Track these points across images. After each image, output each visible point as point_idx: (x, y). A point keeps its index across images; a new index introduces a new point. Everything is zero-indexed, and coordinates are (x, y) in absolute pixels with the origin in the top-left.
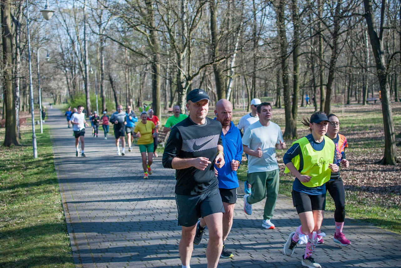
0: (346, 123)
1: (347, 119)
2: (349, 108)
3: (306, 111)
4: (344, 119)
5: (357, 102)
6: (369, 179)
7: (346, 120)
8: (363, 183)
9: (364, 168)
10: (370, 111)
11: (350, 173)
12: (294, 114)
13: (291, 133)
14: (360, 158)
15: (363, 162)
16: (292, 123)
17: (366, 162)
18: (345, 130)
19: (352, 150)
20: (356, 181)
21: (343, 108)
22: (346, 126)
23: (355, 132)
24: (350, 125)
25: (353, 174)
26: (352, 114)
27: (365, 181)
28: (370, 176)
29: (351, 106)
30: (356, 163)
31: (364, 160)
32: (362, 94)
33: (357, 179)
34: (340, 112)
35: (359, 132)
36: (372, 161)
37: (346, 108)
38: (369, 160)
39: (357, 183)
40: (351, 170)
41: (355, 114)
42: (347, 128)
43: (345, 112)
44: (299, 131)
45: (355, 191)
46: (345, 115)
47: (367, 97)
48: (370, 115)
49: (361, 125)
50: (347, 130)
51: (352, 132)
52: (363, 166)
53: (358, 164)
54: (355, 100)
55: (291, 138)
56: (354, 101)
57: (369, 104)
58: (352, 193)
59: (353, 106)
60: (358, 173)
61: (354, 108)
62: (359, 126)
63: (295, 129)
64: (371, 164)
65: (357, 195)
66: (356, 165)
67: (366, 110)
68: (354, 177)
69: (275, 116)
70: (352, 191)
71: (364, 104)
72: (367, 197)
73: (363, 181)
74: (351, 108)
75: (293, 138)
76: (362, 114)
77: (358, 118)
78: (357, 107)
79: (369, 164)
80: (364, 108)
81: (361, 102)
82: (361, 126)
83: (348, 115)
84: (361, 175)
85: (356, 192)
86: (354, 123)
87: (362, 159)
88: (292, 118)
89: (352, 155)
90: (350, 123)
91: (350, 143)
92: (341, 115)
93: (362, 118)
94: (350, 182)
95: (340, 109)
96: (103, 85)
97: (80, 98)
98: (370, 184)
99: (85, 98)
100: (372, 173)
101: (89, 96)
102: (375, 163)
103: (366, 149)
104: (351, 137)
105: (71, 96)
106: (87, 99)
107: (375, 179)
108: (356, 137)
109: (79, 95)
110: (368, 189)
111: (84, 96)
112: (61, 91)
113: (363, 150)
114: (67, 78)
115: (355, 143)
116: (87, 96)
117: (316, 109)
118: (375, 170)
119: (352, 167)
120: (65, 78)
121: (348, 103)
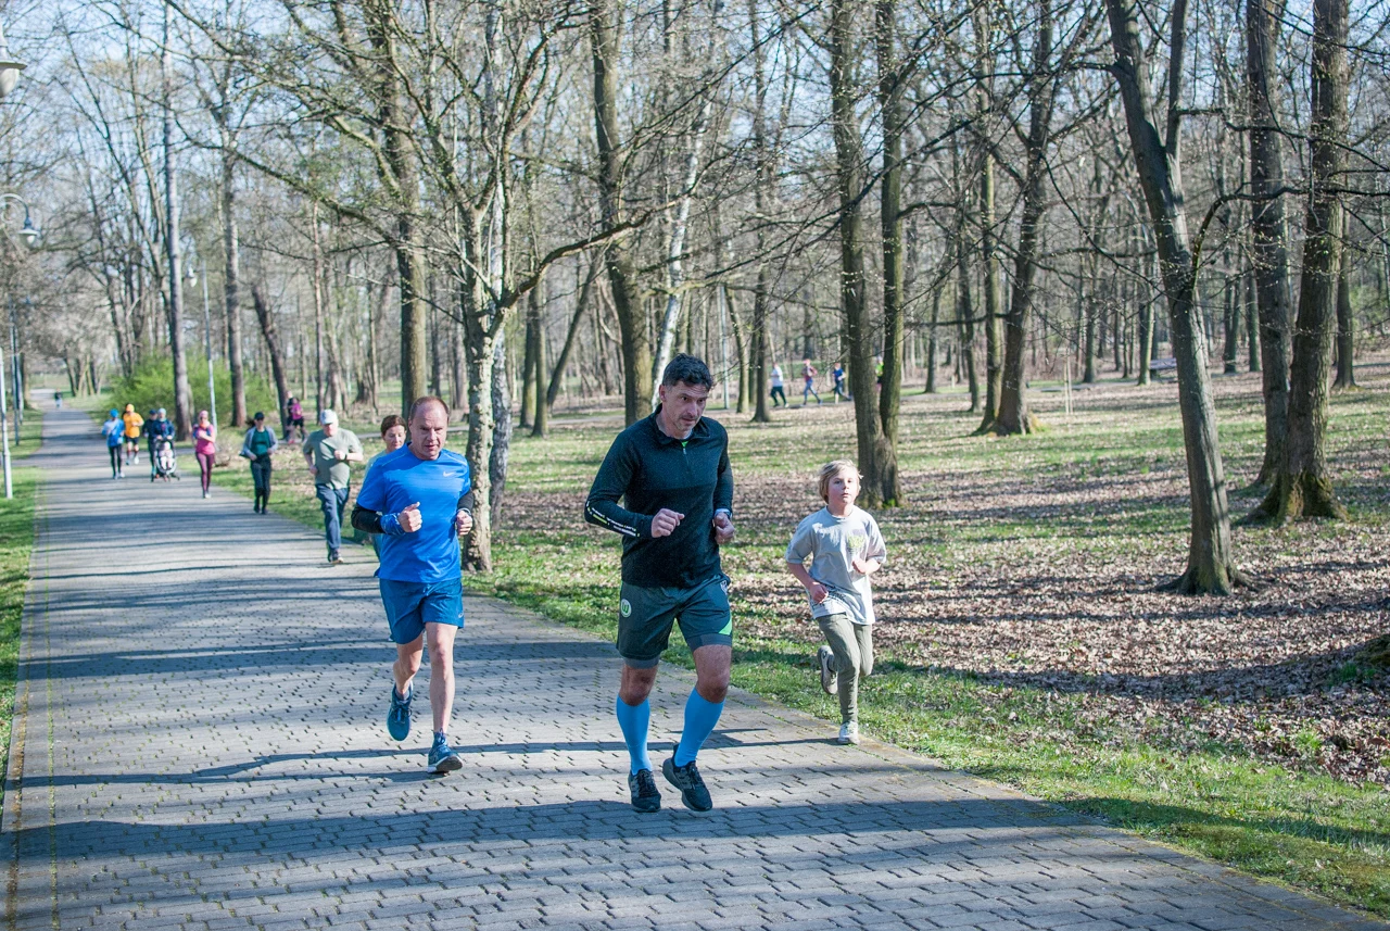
0: (1076, 449)
1: (1081, 432)
2: (1088, 395)
3: (941, 406)
4: (1070, 433)
5: (1119, 375)
6: (1130, 648)
7: (1076, 438)
8: (1110, 661)
9: (1117, 606)
10: (1160, 405)
11: (1068, 625)
12: (890, 420)
13: (880, 485)
14: (1109, 571)
15: (1117, 587)
16: (881, 452)
17: (1127, 584)
18: (1068, 473)
19: (1084, 542)
20: (1083, 653)
21: (1068, 396)
22: (1072, 457)
23: (1103, 479)
24: (1088, 456)
25: (1076, 631)
26: (1097, 417)
27: (1117, 656)
28: (1135, 634)
29: (1097, 387)
30: (1090, 590)
31: (1121, 578)
32: (1137, 347)
33: (1089, 647)
34: (1059, 408)
35: (1115, 479)
36: (1149, 582)
37: (1079, 396)
38: (1138, 577)
39: (1086, 663)
40: (1072, 615)
41: (1110, 417)
42: (1076, 464)
43: (1074, 410)
44: (909, 480)
45: (1077, 690)
46: (1075, 421)
47: (1153, 357)
48: (1160, 417)
49: (1125, 453)
50: (1077, 471)
51: (1092, 479)
52: (1115, 601)
53: (1098, 593)
54: (1114, 366)
55: (880, 504)
56: (1110, 371)
57: (1161, 380)
58: (1061, 702)
59: (1103, 387)
60: (1096, 624)
61: (1108, 395)
62: (1120, 459)
63: (893, 471)
64: (1145, 592)
65: (1080, 706)
66: (1092, 597)
67: (1149, 401)
68: (1080, 641)
69: (831, 428)
70: (1062, 693)
71: (1141, 380)
72: (1114, 714)
73: (1107, 656)
74: (1097, 397)
75: (885, 502)
76: (1132, 415)
77: (1119, 430)
78: (1117, 390)
79: (1137, 591)
80: (1144, 393)
81: (1136, 375)
82: (1126, 459)
83: (1083, 418)
84: (1103, 634)
85: (1077, 696)
86: (1102, 449)
87: (1114, 574)
88: (879, 435)
89: (1084, 559)
90: (1088, 449)
91: (1082, 519)
92: (1060, 420)
93: (1131, 430)
94: (1064, 658)
95: (1058, 398)
96: (237, 327)
97: (155, 373)
98: (1132, 665)
99: (170, 373)
100: (1142, 625)
101: (183, 366)
102: (1159, 590)
103: (1134, 540)
104: (1087, 496)
105: (127, 369)
106: (176, 374)
107: (1152, 649)
108: (1104, 495)
109: (149, 363)
110: (1121, 685)
111: (169, 363)
112: (95, 348)
113: (1123, 542)
114: (112, 305)
115: (1099, 518)
116: (176, 365)
117: (974, 400)
118: (1155, 616)
119: (1078, 603)
120: (106, 301)
121: (1088, 378)
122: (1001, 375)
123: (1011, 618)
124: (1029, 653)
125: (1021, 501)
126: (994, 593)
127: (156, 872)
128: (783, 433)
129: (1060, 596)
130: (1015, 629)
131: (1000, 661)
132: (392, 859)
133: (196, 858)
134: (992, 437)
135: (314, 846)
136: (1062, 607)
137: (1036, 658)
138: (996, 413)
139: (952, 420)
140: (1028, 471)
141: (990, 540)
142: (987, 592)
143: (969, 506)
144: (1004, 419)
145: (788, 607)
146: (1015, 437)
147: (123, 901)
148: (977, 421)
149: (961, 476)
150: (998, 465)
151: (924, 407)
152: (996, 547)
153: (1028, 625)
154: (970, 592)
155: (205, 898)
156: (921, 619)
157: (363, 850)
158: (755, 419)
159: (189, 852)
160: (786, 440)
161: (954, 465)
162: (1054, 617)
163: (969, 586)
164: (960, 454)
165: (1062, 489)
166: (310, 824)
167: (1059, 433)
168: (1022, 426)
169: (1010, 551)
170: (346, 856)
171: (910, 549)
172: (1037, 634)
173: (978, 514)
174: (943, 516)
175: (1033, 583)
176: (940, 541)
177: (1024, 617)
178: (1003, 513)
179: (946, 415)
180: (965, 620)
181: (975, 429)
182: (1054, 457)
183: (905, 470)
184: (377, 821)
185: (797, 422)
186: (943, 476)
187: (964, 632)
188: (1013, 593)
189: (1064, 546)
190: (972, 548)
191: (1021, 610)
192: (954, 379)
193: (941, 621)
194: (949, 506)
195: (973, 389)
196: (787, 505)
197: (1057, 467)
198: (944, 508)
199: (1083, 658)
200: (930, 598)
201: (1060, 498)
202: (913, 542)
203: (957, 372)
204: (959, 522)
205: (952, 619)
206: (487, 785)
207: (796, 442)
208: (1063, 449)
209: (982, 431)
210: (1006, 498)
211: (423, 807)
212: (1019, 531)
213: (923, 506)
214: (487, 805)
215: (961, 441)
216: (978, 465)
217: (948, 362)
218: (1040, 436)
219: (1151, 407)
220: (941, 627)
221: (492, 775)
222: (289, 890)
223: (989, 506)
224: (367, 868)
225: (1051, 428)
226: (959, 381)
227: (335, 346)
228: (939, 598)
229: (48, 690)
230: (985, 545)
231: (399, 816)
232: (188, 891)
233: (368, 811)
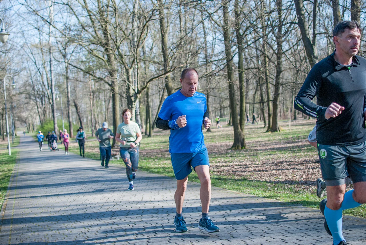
0: (292, 134)
1: (294, 131)
2: (295, 122)
3: (256, 127)
4: (291, 131)
5: (303, 118)
6: (308, 175)
8: (302, 178)
9: (304, 166)
11: (291, 171)
12: (242, 126)
13: (240, 143)
14: (301, 160)
15: (304, 163)
16: (240, 134)
17: (307, 162)
18: (290, 140)
19: (295, 154)
21: (290, 123)
22: (291, 136)
23: (299, 140)
24: (296, 136)
25: (293, 172)
26: (298, 127)
27: (304, 177)
28: (309, 172)
29: (297, 121)
30: (297, 164)
31: (305, 161)
33: (297, 175)
34: (288, 126)
35: (303, 140)
36: (313, 161)
37: (293, 123)
38: (310, 160)
39: (296, 179)
40: (292, 169)
41: (301, 127)
42: (292, 137)
43: (292, 126)
44: (248, 143)
45: (293, 184)
46: (292, 128)
49: (305, 134)
50: (293, 139)
51: (297, 140)
53: (299, 164)
55: (240, 148)
56: (301, 117)
59: (299, 121)
60: (299, 170)
62: (304, 136)
64: (312, 163)
65: (295, 187)
66: (297, 165)
68: (294, 174)
70: (290, 185)
71: (309, 119)
72: (304, 189)
73: (302, 177)
74: (297, 123)
75: (242, 148)
76: (307, 126)
77: (303, 130)
78: (303, 121)
79: (309, 163)
80: (310, 121)
82: (306, 136)
83: (294, 128)
84: (300, 173)
86: (299, 134)
87: (303, 160)
88: (240, 130)
90: (295, 134)
91: (294, 149)
92: (288, 128)
93: (307, 130)
94: (290, 178)
95: (287, 124)
96: (70, 112)
97: (49, 124)
98: (308, 179)
99: (53, 124)
100: (311, 170)
101: (56, 122)
102: (315, 163)
103: (308, 153)
104: (295, 144)
105: (42, 124)
106: (54, 124)
107: (314, 175)
108: (300, 144)
109: (47, 122)
110: (306, 183)
111: (52, 122)
112: (34, 120)
113: (305, 154)
114: (38, 108)
115: (299, 149)
116: (54, 122)
117: (265, 125)
118: (314, 168)
119: (293, 166)
120: (36, 107)
121: (295, 119)
122: (272, 116)
123: (276, 170)
124: (281, 177)
125: (278, 146)
126: (271, 165)
127: (39, 226)
128: (214, 134)
129: (289, 165)
130: (276, 172)
131: (273, 179)
132: (104, 220)
133: (51, 222)
134: (270, 133)
135: (83, 219)
136: (289, 167)
137: (282, 178)
138: (271, 126)
139: (259, 129)
140: (280, 140)
141: (270, 155)
142: (269, 165)
143: (264, 148)
144: (273, 128)
145: (216, 170)
146: (276, 133)
147: (29, 232)
148: (266, 129)
149: (262, 142)
150: (272, 138)
151: (252, 127)
152: (271, 156)
153: (280, 171)
154: (264, 165)
155: (52, 230)
156: (251, 171)
157: (96, 219)
158: (207, 131)
159: (49, 221)
160: (215, 136)
161: (260, 139)
162: (287, 169)
163: (264, 164)
164: (261, 137)
165: (288, 143)
166: (82, 214)
167: (288, 131)
168: (278, 130)
169: (275, 157)
170: (91, 220)
171: (248, 157)
172: (283, 173)
173: (266, 149)
174: (257, 150)
175: (282, 163)
176: (256, 155)
177: (279, 170)
178: (273, 149)
179: (258, 128)
180: (263, 171)
181: (265, 131)
182: (287, 136)
183: (246, 141)
184: (101, 213)
185: (218, 131)
186: (257, 142)
187: (263, 173)
188: (276, 165)
189: (289, 155)
190: (265, 156)
191: (278, 168)
192: (260, 120)
193: (257, 171)
194: (259, 148)
195: (265, 122)
196: (215, 150)
197: (287, 138)
198: (257, 148)
199: (295, 178)
200: (254, 167)
201: (288, 145)
202: (249, 156)
203: (260, 119)
204: (262, 151)
205: (260, 171)
206: (132, 205)
207: (218, 136)
208: (289, 134)
209: (267, 131)
210: (274, 146)
211: (113, 210)
212: (277, 152)
213: (252, 148)
214: (131, 209)
215: (262, 134)
216: (266, 139)
217: (258, 117)
218: (283, 132)
219: (312, 124)
220: (257, 173)
221: (133, 203)
222: (75, 228)
223: (269, 148)
224: (97, 222)
225: (286, 130)
226: (261, 121)
227: (96, 116)
228: (256, 167)
229: (15, 192)
230: (268, 156)
231: (107, 212)
232: (47, 229)
233: (98, 211)
